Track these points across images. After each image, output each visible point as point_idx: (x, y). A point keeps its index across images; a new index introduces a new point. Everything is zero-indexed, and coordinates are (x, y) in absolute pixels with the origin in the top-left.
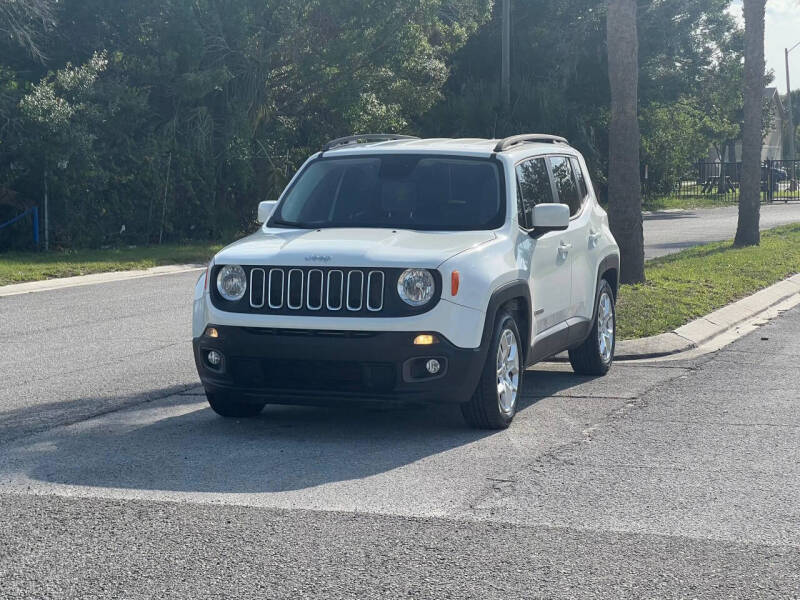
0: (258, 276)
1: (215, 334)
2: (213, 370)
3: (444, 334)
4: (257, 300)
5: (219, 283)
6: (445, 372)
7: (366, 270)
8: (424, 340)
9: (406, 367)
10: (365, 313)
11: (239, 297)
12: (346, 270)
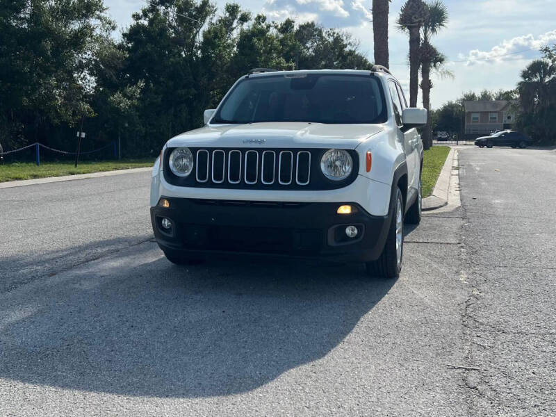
0: (203, 155)
1: (166, 205)
2: (165, 234)
3: (360, 204)
4: (202, 176)
5: (171, 162)
6: (361, 237)
7: (295, 150)
8: (345, 210)
9: (331, 234)
10: (294, 187)
11: (187, 174)
12: (278, 150)
